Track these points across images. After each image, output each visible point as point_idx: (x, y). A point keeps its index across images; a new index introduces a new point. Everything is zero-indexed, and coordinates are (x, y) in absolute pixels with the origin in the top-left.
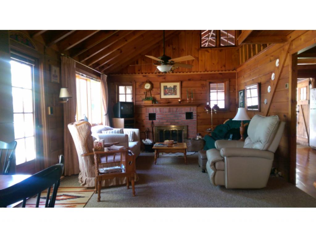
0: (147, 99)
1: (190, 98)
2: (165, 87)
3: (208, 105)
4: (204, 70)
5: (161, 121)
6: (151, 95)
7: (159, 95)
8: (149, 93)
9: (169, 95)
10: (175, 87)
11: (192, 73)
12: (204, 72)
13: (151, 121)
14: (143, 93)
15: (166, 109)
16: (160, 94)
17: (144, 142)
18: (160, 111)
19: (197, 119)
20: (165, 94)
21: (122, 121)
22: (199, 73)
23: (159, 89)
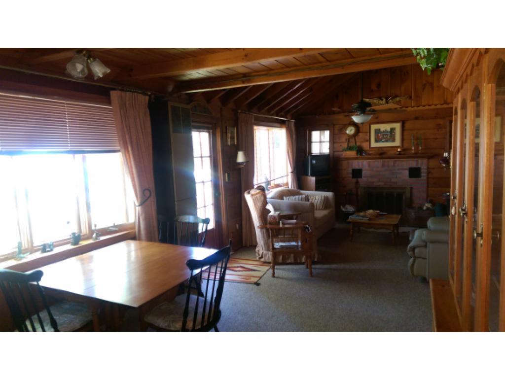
0: (350, 148)
1: (417, 146)
2: (378, 131)
3: (446, 158)
4: (443, 102)
5: (370, 180)
6: (356, 142)
7: (368, 143)
8: (352, 140)
9: (383, 142)
10: (393, 130)
11: (421, 108)
12: (442, 105)
13: (355, 180)
14: (344, 140)
15: (378, 163)
16: (369, 141)
17: (343, 209)
18: (369, 165)
19: (428, 178)
20: (377, 141)
21: (313, 179)
22: (433, 107)
23: (368, 134)
